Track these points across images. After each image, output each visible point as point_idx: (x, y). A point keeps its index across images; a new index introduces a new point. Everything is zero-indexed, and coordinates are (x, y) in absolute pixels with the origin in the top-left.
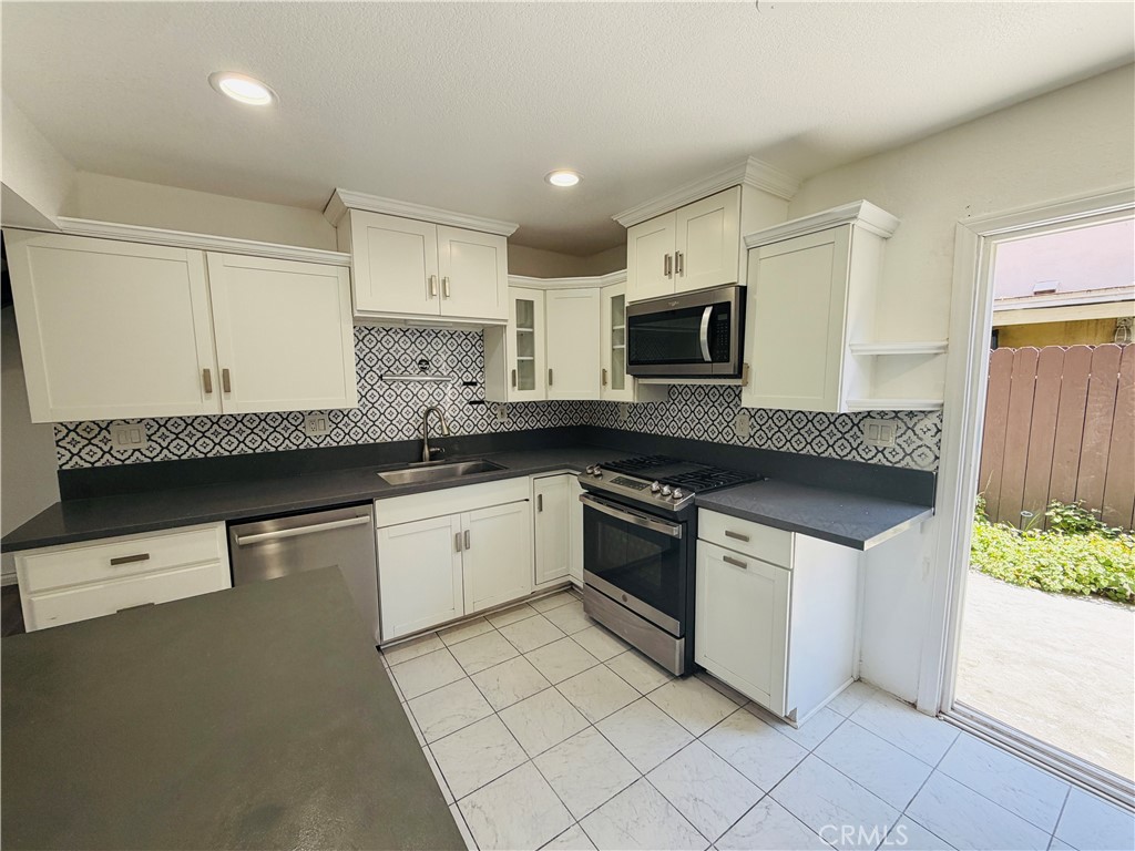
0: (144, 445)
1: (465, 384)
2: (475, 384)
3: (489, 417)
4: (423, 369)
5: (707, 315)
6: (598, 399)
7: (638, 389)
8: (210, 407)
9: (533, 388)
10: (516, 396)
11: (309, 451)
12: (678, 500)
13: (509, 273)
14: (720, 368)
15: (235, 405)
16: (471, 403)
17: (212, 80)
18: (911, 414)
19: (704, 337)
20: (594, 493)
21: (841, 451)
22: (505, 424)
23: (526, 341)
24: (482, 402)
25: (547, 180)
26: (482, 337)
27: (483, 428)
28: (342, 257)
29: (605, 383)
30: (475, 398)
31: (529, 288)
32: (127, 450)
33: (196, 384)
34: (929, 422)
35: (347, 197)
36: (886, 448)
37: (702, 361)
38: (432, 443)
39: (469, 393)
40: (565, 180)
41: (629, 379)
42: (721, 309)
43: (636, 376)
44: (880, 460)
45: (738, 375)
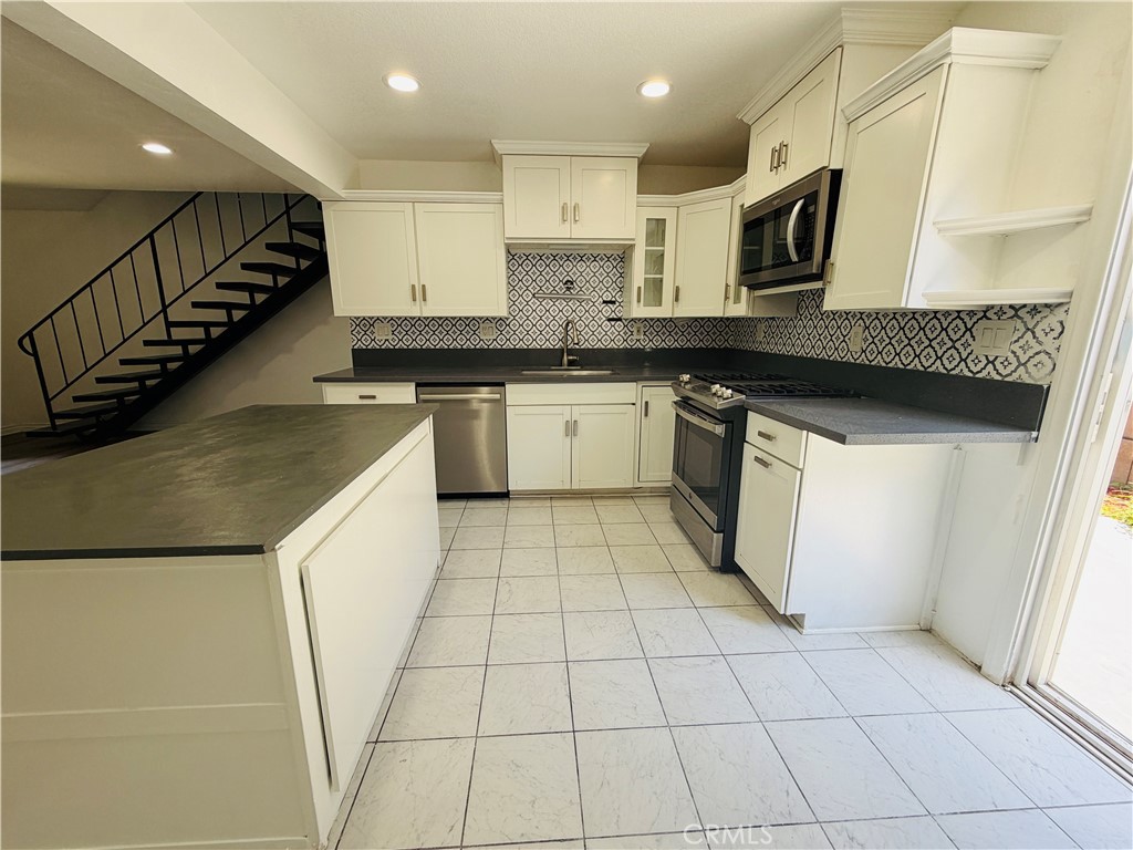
0: (390, 337)
1: (604, 302)
2: (613, 303)
3: (625, 333)
4: (568, 289)
5: (796, 209)
6: (721, 315)
7: (752, 302)
8: (415, 311)
9: (661, 305)
10: (640, 311)
11: (482, 350)
14: (804, 270)
15: (430, 310)
16: (609, 320)
17: (385, 80)
18: (1035, 309)
20: (685, 403)
21: (950, 365)
22: (647, 343)
23: (657, 261)
24: (620, 319)
25: (638, 92)
26: (620, 256)
27: (619, 344)
28: (495, 196)
29: (726, 298)
30: (613, 316)
31: (661, 206)
32: (383, 339)
33: (408, 295)
34: (1052, 320)
35: (500, 147)
36: (997, 358)
37: (790, 262)
38: (571, 352)
39: (607, 311)
40: (656, 89)
41: (744, 290)
42: (811, 200)
43: (751, 287)
44: (990, 373)
45: (819, 276)
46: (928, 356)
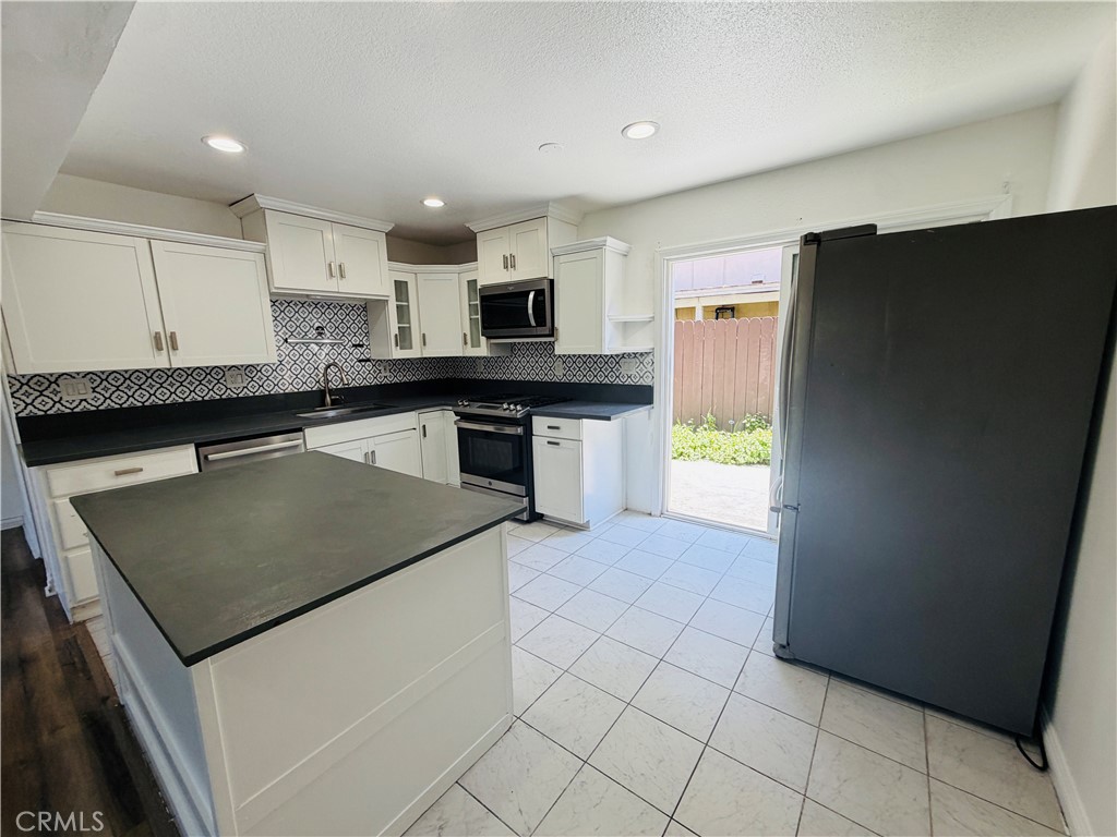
0: (90, 396)
1: (354, 345)
2: (362, 346)
3: (375, 372)
4: (320, 334)
5: (531, 296)
6: (461, 355)
7: (491, 346)
8: (161, 361)
9: (411, 348)
10: (398, 354)
11: (229, 399)
12: (518, 411)
13: (389, 260)
14: (541, 330)
15: (181, 360)
16: (360, 361)
17: (206, 141)
18: (642, 354)
19: (530, 311)
20: (464, 417)
21: (611, 379)
22: (386, 377)
23: (403, 312)
24: (368, 360)
25: (422, 202)
26: (366, 309)
27: (371, 381)
28: (259, 246)
29: (466, 343)
30: (362, 356)
31: (405, 272)
32: (75, 399)
33: (148, 344)
34: (648, 359)
35: (262, 200)
36: (631, 375)
37: (530, 326)
38: (331, 392)
39: (357, 353)
40: (434, 203)
41: (483, 339)
42: (540, 293)
43: (488, 338)
44: (629, 382)
45: (552, 335)
46: (590, 376)
